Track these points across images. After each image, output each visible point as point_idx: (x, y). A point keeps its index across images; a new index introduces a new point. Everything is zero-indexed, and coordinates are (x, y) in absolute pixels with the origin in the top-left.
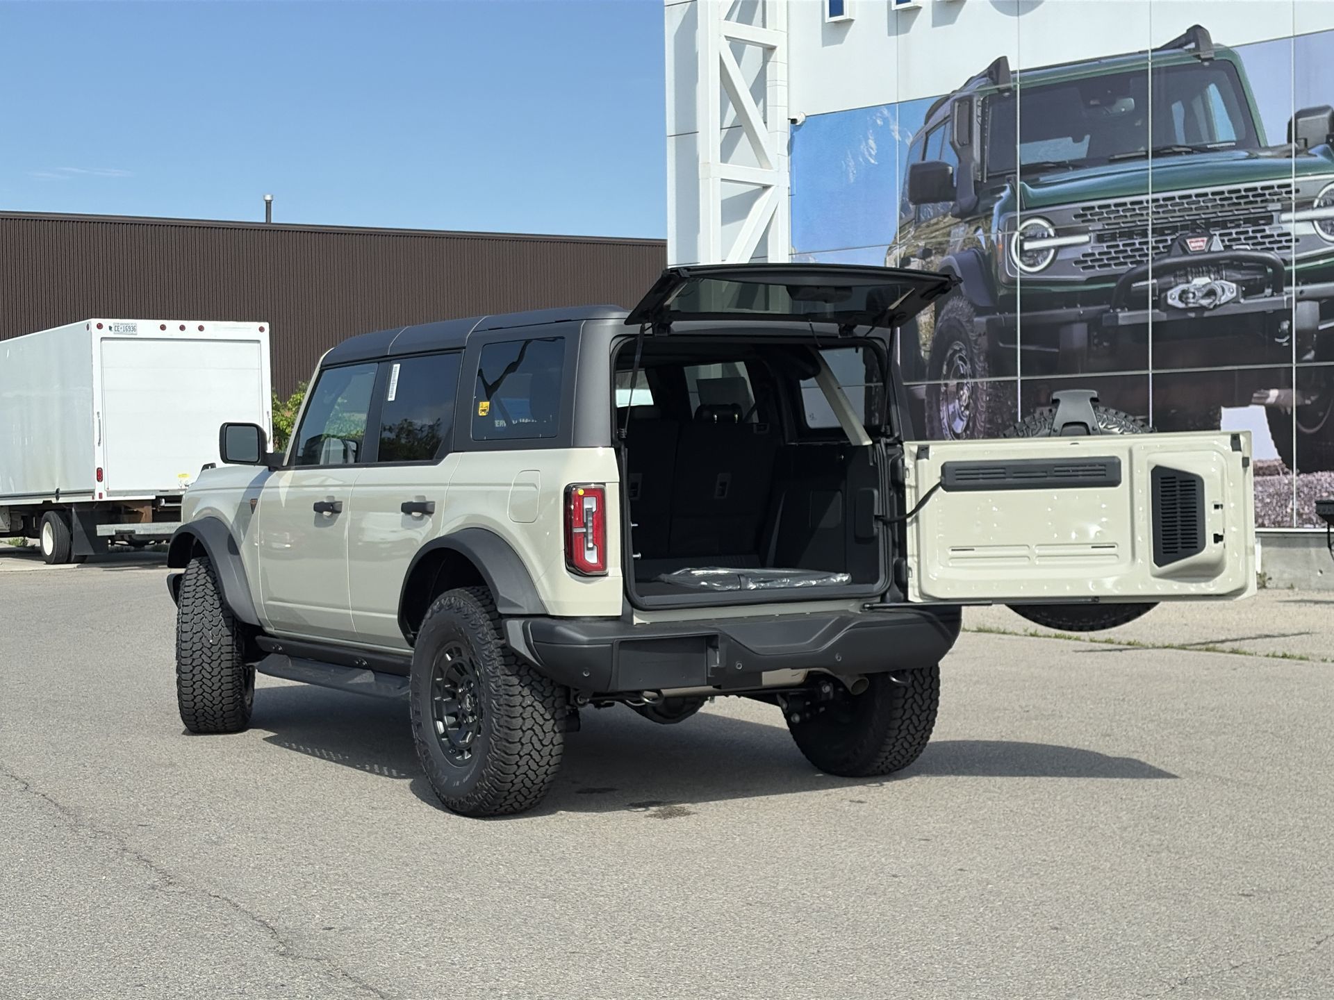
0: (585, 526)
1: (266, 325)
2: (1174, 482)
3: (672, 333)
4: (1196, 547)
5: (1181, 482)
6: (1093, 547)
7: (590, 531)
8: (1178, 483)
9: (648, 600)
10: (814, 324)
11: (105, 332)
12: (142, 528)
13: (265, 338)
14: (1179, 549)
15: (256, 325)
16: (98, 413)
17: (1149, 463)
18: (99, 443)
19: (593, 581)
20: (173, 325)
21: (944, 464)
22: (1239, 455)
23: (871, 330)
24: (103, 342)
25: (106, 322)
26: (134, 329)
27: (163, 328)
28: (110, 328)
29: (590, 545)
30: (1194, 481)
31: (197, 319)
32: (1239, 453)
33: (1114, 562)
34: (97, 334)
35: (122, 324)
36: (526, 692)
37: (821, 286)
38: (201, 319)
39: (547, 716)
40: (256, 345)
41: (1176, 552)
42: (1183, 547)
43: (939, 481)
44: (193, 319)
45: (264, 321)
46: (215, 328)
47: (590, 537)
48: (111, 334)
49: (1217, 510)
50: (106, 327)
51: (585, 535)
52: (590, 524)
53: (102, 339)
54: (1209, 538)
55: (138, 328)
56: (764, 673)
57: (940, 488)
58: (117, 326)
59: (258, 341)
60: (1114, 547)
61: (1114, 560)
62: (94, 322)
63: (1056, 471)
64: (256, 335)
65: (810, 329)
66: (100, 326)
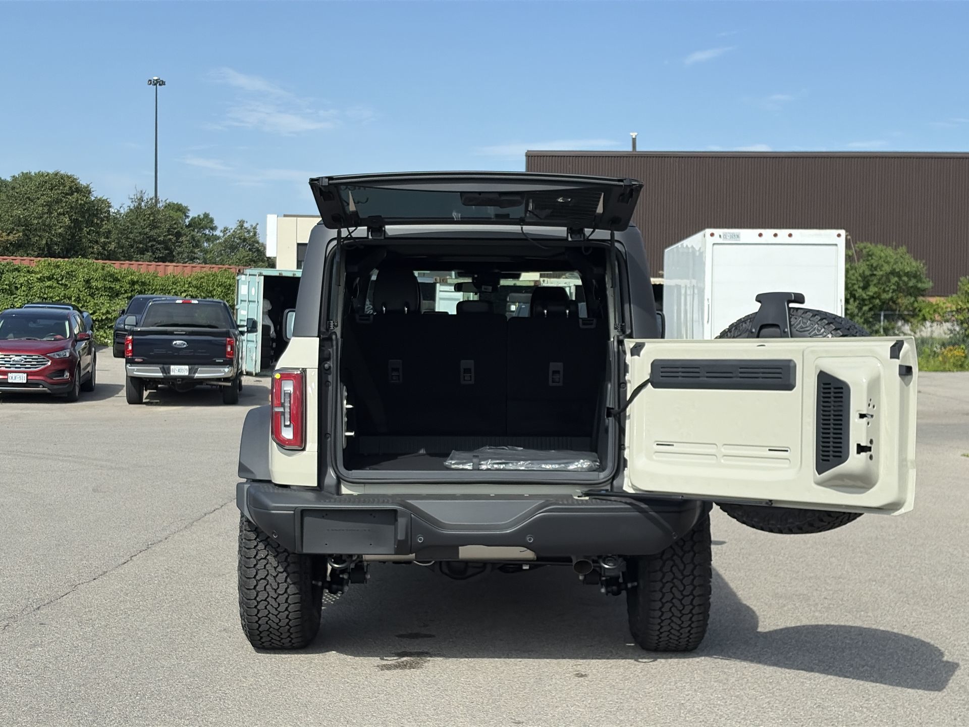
0: (282, 405)
1: (843, 232)
2: (830, 388)
3: (386, 236)
4: (840, 457)
5: (835, 388)
6: (770, 450)
7: (287, 410)
8: (832, 390)
9: (356, 474)
10: (525, 227)
11: (716, 239)
13: (842, 242)
14: (831, 457)
15: (834, 232)
16: (708, 300)
17: (816, 367)
18: (708, 322)
19: (293, 455)
20: (768, 233)
21: (654, 361)
22: (897, 362)
23: (593, 232)
24: (715, 246)
25: (717, 232)
26: (738, 236)
27: (761, 235)
28: (720, 236)
29: (288, 423)
30: (842, 388)
31: (787, 228)
32: (896, 360)
33: (787, 466)
34: (710, 240)
35: (729, 233)
36: (261, 546)
37: (483, 192)
38: (789, 228)
39: (280, 569)
40: (834, 247)
41: (828, 460)
42: (834, 456)
43: (648, 377)
44: (783, 228)
45: (841, 228)
46: (801, 235)
47: (287, 416)
48: (721, 241)
49: (861, 420)
50: (717, 235)
51: (283, 413)
52: (287, 405)
53: (714, 244)
54: (853, 449)
55: (742, 236)
56: (460, 548)
57: (650, 384)
58: (725, 235)
59: (836, 245)
60: (787, 451)
61: (785, 464)
62: (708, 231)
63: (741, 373)
64: (835, 240)
65: (521, 232)
66: (712, 235)
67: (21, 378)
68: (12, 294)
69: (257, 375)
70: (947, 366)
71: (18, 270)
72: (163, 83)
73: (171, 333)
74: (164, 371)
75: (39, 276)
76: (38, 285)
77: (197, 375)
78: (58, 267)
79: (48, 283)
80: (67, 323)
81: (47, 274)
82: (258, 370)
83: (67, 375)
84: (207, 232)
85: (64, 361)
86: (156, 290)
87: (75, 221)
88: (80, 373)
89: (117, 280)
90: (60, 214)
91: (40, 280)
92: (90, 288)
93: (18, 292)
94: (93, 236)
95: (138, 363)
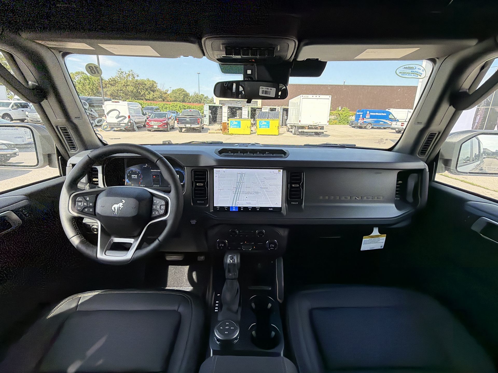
1: (331, 96)
11: (303, 97)
12: (305, 130)
13: (330, 98)
15: (329, 96)
16: (300, 111)
18: (300, 116)
25: (303, 95)
26: (308, 97)
27: (313, 96)
31: (319, 95)
34: (302, 97)
46: (322, 97)
50: (303, 96)
53: (303, 98)
55: (309, 97)
58: (305, 96)
59: (329, 99)
64: (329, 98)
66: (302, 96)
67: (157, 127)
68: (166, 109)
69: (208, 125)
70: (334, 124)
71: (167, 104)
72: (200, 74)
73: (186, 117)
74: (185, 126)
75: (171, 105)
76: (171, 107)
77: (192, 127)
78: (174, 104)
79: (173, 107)
80: (167, 115)
81: (172, 105)
82: (208, 124)
83: (166, 126)
84: (207, 99)
85: (165, 123)
86: (192, 108)
87: (184, 96)
88: (169, 125)
89: (185, 106)
90: (181, 95)
91: (171, 106)
92: (180, 108)
93: (167, 109)
94: (187, 99)
95: (179, 124)
